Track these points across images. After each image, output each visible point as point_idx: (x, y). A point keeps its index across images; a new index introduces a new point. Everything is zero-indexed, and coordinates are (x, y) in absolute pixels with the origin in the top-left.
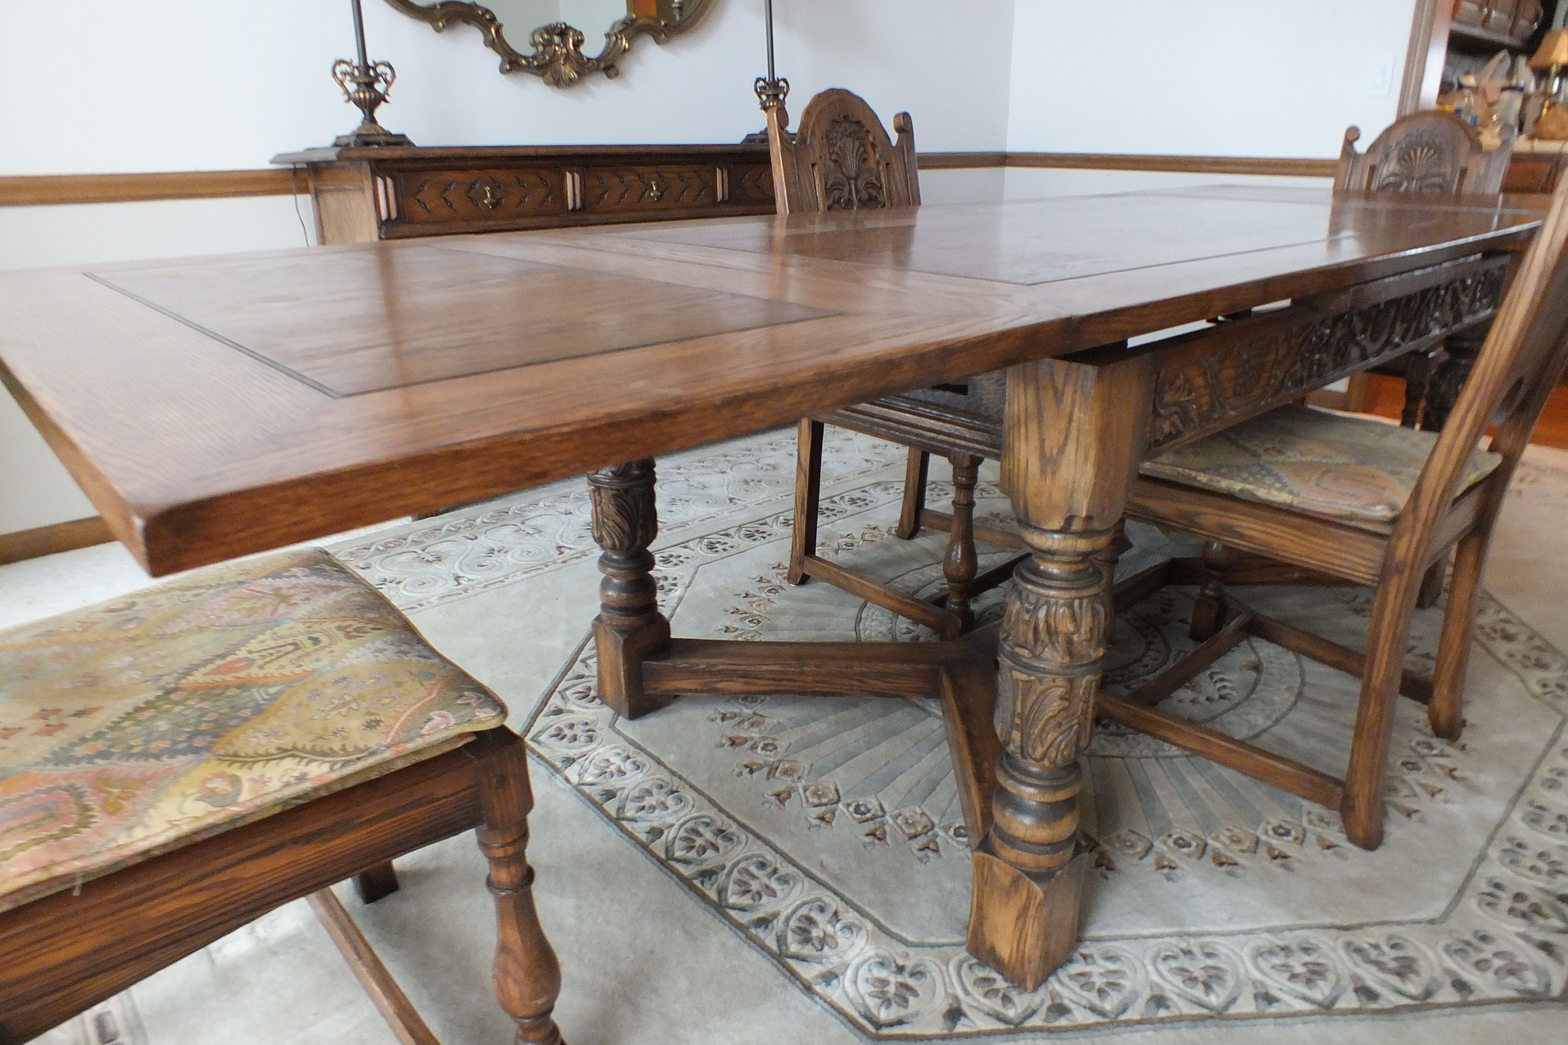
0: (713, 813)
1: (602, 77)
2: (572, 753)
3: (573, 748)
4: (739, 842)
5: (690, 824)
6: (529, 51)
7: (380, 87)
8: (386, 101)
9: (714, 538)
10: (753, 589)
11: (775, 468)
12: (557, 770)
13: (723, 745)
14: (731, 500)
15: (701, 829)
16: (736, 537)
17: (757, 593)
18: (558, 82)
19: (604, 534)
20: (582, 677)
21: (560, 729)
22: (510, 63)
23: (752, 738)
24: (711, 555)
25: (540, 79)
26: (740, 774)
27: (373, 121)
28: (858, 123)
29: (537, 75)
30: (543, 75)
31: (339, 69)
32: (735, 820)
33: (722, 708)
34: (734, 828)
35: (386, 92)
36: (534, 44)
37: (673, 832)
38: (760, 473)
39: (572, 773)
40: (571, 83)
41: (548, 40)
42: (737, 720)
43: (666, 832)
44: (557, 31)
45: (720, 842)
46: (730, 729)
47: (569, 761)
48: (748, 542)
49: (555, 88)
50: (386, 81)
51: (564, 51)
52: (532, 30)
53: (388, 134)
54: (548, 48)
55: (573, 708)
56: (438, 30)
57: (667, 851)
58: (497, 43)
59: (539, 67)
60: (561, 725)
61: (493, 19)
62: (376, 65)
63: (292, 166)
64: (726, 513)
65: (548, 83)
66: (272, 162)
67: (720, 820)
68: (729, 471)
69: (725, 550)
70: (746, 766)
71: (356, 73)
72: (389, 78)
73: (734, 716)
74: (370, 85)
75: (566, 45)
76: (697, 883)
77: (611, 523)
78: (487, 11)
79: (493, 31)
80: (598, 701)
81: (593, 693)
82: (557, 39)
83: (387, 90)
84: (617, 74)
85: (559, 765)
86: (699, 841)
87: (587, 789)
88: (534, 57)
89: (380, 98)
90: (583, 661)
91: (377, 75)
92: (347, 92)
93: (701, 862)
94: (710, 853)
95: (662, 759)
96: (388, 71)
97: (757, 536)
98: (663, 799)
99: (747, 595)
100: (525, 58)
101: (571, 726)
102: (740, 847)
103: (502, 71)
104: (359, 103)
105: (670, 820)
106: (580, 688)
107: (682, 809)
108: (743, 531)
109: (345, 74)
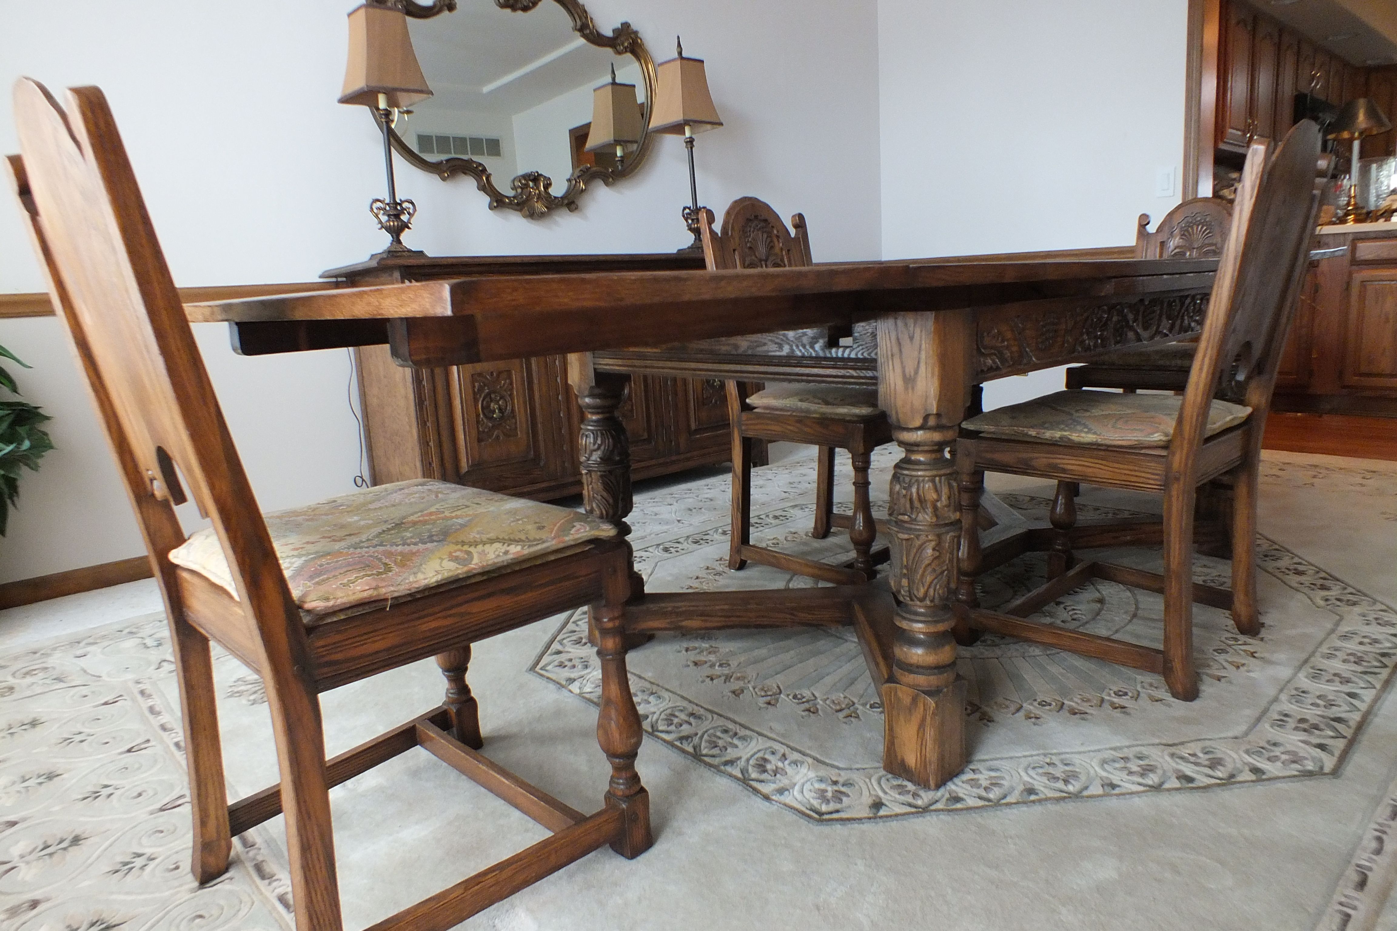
0: (685, 704)
1: (565, 211)
2: (572, 676)
3: (573, 672)
4: (706, 719)
5: (669, 711)
6: (511, 193)
7: (405, 218)
8: (409, 228)
9: (667, 545)
10: (702, 574)
11: (711, 500)
12: (563, 686)
13: (689, 666)
14: (679, 521)
15: (677, 713)
16: (685, 543)
17: (706, 576)
18: (533, 215)
19: (594, 505)
20: (575, 631)
21: (562, 662)
22: (497, 202)
23: (710, 661)
24: (667, 555)
25: (518, 213)
26: (703, 682)
27: (399, 242)
28: (765, 221)
29: (516, 210)
30: (520, 210)
31: (375, 206)
32: (702, 707)
33: (685, 645)
34: (702, 711)
35: (409, 222)
36: (514, 188)
37: (655, 717)
38: (701, 503)
39: (575, 688)
40: (542, 216)
41: (525, 185)
42: (698, 650)
43: (650, 717)
44: (532, 178)
45: (692, 720)
46: (692, 656)
47: (572, 681)
48: (695, 546)
49: (530, 220)
50: (409, 213)
51: (537, 192)
52: (512, 178)
53: (410, 251)
54: (525, 190)
55: (570, 650)
56: (444, 179)
57: (652, 727)
58: (487, 188)
59: (518, 204)
60: (563, 660)
61: (484, 170)
62: (402, 202)
63: (334, 280)
64: (676, 529)
65: (525, 217)
66: (320, 277)
67: (690, 708)
68: (675, 503)
69: (677, 551)
70: (708, 677)
71: (388, 208)
72: (411, 211)
73: (695, 648)
74: (397, 216)
75: (538, 188)
76: (678, 743)
77: (599, 498)
78: (480, 164)
79: (484, 178)
80: (589, 644)
81: (584, 641)
82: (531, 184)
83: (409, 219)
84: (576, 208)
85: (564, 683)
86: (676, 721)
87: (588, 696)
88: (514, 197)
89: (406, 226)
90: (574, 622)
91: (403, 209)
92: (381, 222)
93: (680, 732)
94: (685, 727)
95: (643, 675)
96: (410, 206)
97: (701, 542)
98: (646, 698)
99: (697, 578)
100: (507, 197)
101: (570, 660)
102: (708, 722)
103: (491, 208)
104: (389, 229)
105: (653, 710)
106: (574, 638)
107: (661, 703)
108: (690, 539)
109: (379, 209)
